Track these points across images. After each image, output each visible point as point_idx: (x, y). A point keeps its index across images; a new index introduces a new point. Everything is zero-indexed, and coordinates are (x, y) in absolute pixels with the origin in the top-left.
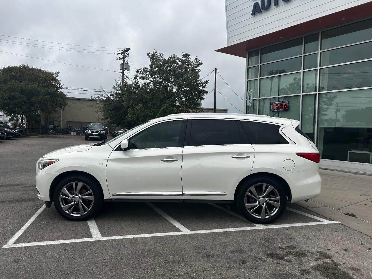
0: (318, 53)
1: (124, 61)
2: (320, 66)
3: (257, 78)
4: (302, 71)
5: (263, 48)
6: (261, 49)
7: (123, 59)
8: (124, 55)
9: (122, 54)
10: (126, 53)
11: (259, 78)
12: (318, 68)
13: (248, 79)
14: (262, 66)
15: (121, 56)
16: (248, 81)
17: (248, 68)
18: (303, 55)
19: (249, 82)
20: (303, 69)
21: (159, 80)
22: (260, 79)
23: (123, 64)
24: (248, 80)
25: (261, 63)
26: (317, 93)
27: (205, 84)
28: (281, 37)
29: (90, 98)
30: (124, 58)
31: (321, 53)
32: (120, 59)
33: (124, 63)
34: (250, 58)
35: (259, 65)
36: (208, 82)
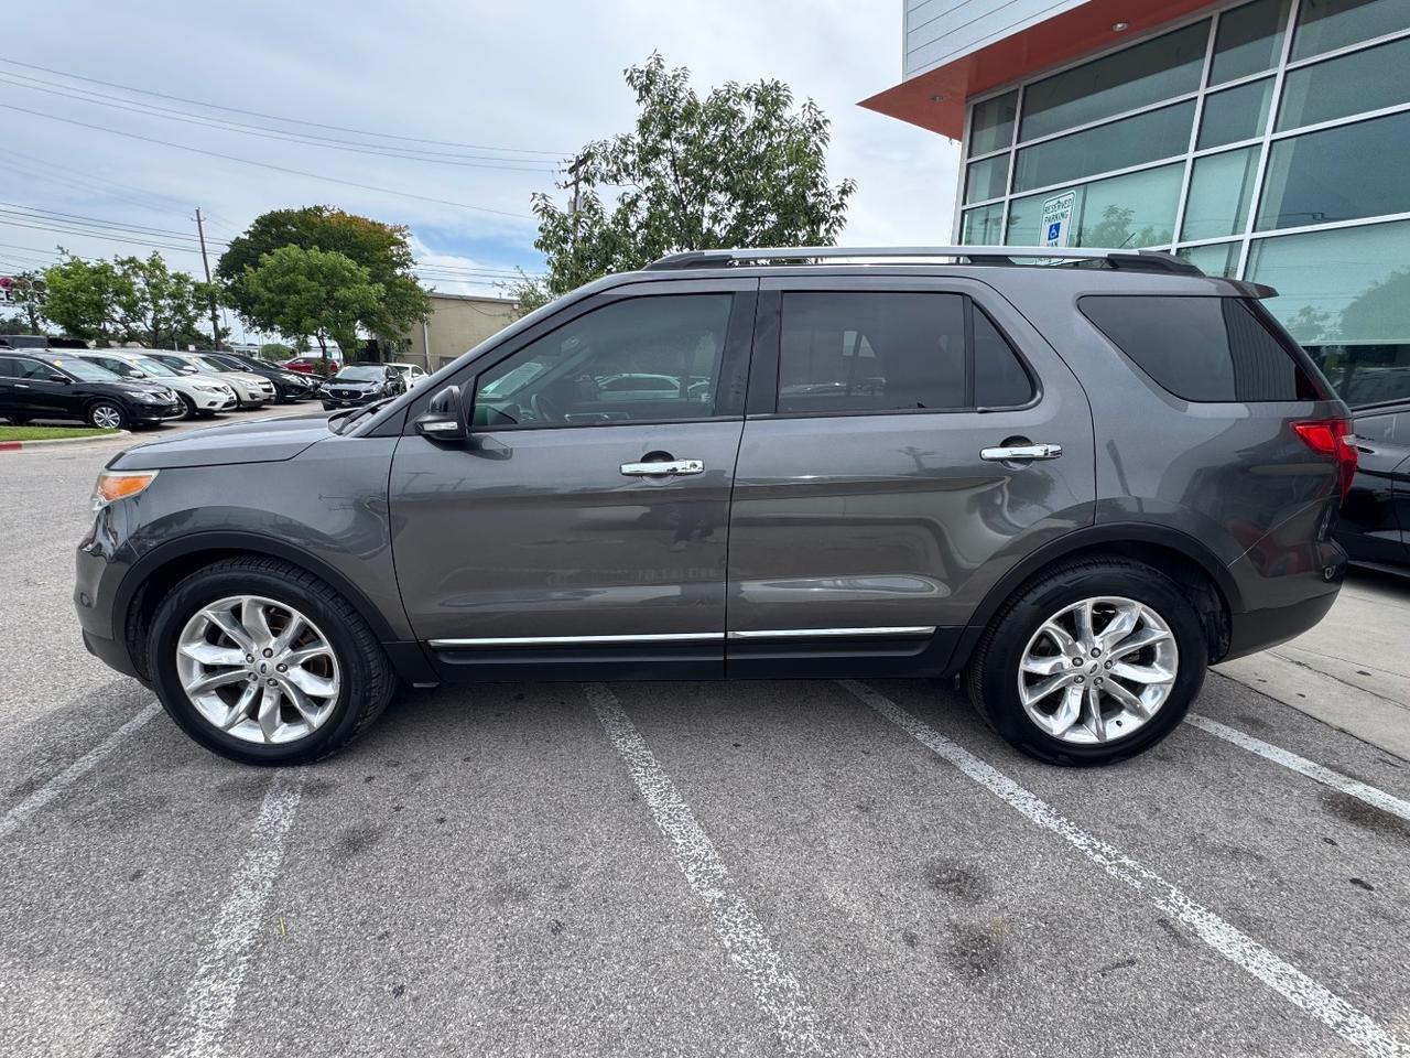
0: (1275, 75)
1: (577, 192)
2: (1274, 131)
3: (1002, 199)
4: (1191, 155)
5: (1030, 85)
6: (1026, 88)
7: (573, 186)
8: (577, 174)
9: (571, 171)
10: (581, 169)
11: (1008, 197)
12: (1267, 138)
13: (964, 203)
14: (1021, 152)
15: (571, 179)
16: (963, 212)
17: (969, 165)
18: (1201, 93)
19: (966, 216)
20: (1196, 149)
21: (673, 188)
22: (1011, 201)
23: (575, 199)
24: (965, 208)
25: (1018, 142)
26: (1247, 236)
27: (841, 199)
28: (1119, 26)
29: (498, 297)
30: (576, 183)
31: (1287, 72)
32: (567, 186)
33: (578, 198)
34: (976, 134)
35: (1014, 147)
36: (851, 188)
